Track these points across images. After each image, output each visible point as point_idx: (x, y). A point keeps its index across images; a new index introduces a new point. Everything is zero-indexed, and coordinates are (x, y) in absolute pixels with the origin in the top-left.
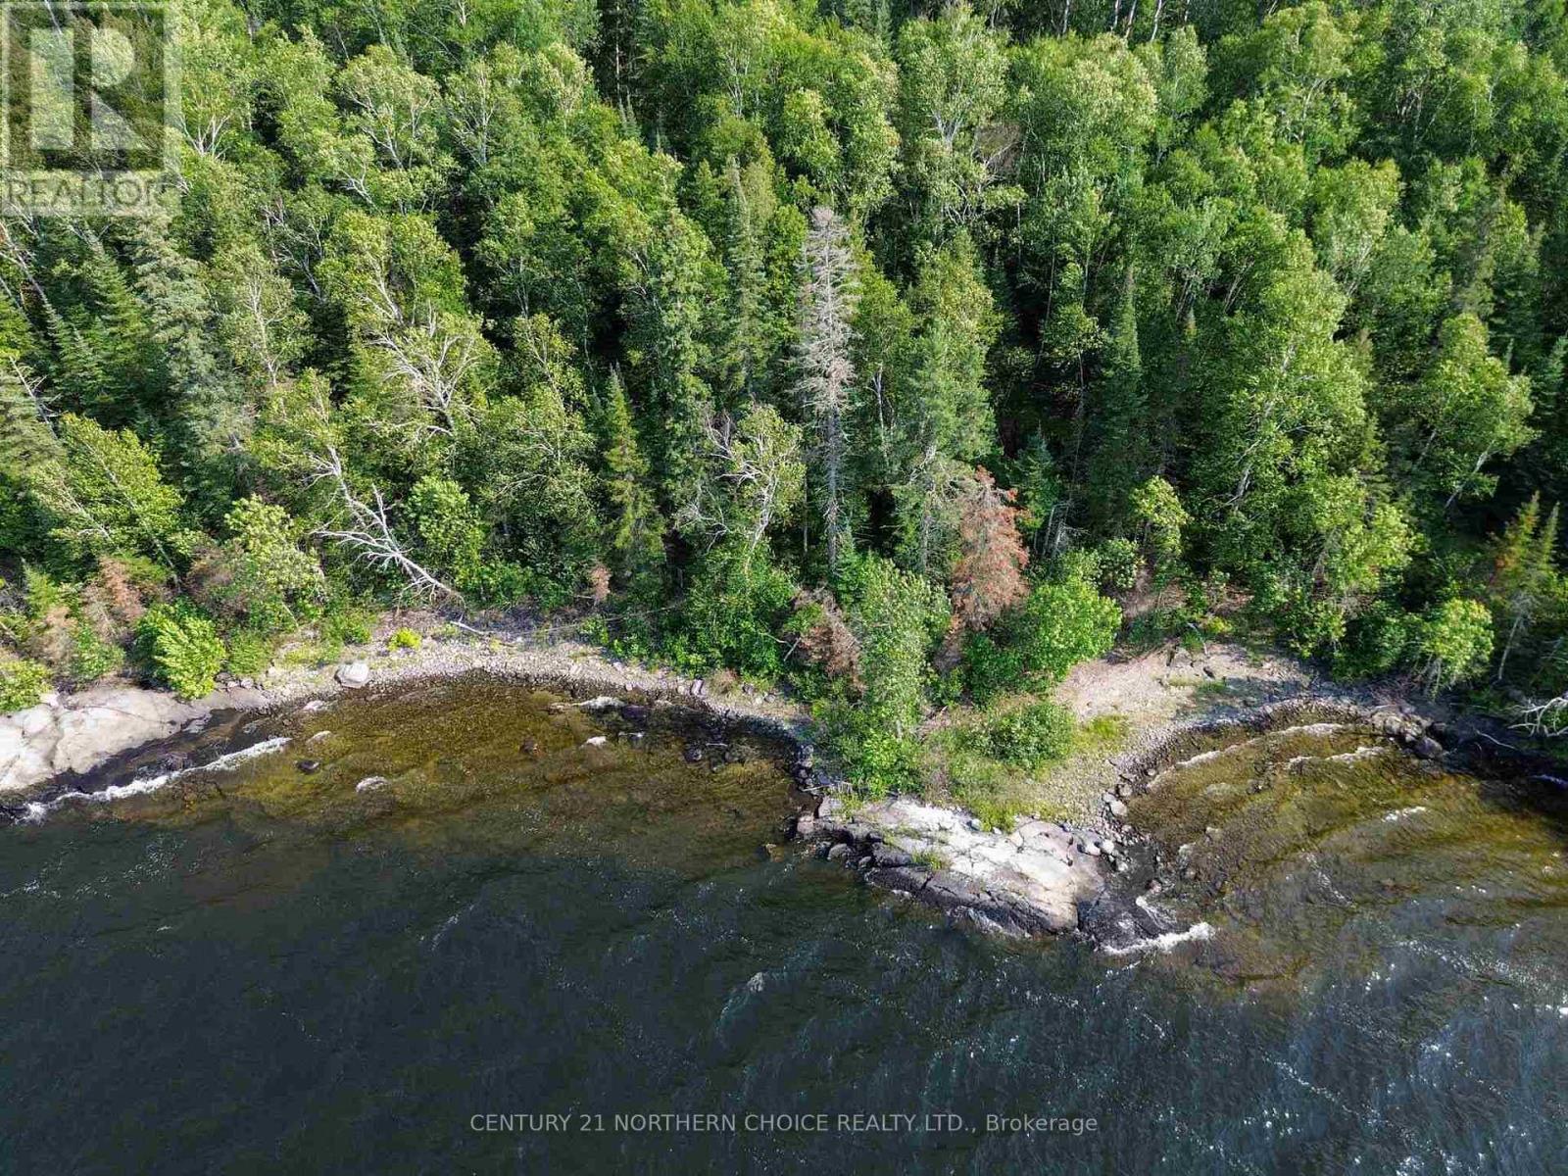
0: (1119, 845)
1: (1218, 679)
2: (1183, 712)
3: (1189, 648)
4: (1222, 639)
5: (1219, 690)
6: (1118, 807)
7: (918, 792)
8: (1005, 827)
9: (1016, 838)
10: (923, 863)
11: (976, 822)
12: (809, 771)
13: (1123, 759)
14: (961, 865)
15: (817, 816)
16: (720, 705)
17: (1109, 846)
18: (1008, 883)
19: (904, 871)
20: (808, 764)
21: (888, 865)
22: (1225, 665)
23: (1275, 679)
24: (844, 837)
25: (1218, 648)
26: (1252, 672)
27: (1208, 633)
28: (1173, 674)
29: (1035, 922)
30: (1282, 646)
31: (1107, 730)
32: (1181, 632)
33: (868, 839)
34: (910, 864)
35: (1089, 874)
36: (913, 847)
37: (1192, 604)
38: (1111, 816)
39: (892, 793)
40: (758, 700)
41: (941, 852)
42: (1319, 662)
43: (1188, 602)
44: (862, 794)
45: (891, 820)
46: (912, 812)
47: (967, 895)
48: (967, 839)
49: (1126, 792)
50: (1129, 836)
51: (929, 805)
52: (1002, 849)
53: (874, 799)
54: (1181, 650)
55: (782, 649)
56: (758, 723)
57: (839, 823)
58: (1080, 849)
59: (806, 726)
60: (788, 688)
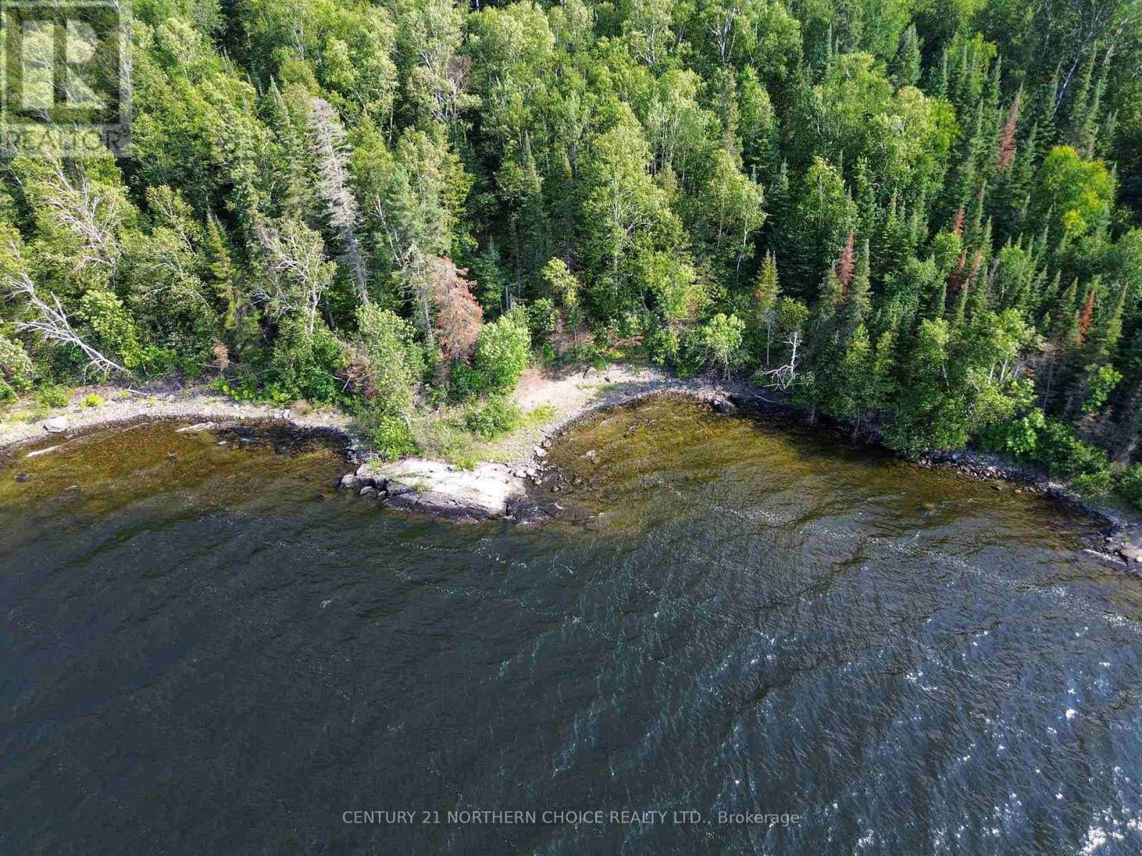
0: (538, 471)
1: (612, 382)
2: (591, 402)
3: (596, 366)
4: (619, 362)
5: (611, 388)
6: (541, 452)
7: (418, 454)
8: (469, 467)
9: (476, 473)
10: (414, 490)
11: (452, 467)
12: (354, 452)
13: (550, 428)
14: (438, 488)
15: (356, 474)
16: (301, 422)
17: (532, 472)
18: (466, 495)
19: (405, 496)
20: (354, 448)
21: (396, 494)
22: (617, 375)
23: (647, 380)
24: (371, 482)
25: (614, 366)
26: (633, 379)
27: (611, 360)
28: (586, 382)
29: (481, 512)
30: (652, 364)
31: (539, 414)
32: (593, 360)
33: (386, 482)
34: (408, 491)
35: (518, 487)
36: (410, 482)
37: (599, 341)
38: (537, 458)
39: (403, 457)
40: (326, 417)
41: (427, 483)
42: (670, 367)
43: (595, 340)
44: (384, 458)
45: (398, 471)
46: (412, 465)
47: (441, 504)
48: (447, 474)
49: (548, 444)
50: (545, 466)
51: (424, 460)
52: (466, 478)
53: (392, 461)
54: (592, 369)
55: (339, 384)
56: (325, 430)
57: (368, 476)
58: (514, 475)
59: (352, 428)
60: (345, 409)
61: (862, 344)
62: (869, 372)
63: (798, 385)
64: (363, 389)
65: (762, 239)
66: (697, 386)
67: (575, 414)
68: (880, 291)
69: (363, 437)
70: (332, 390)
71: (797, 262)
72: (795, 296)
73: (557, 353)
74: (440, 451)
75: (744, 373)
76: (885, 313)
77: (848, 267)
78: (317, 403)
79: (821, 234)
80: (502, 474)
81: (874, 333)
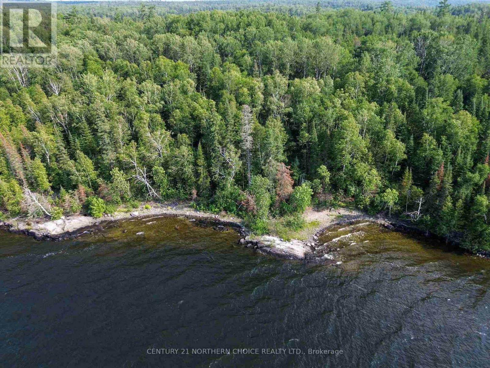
0: (315, 244)
1: (341, 214)
2: (333, 221)
3: (334, 208)
4: (343, 207)
5: (342, 217)
6: (315, 237)
7: (268, 234)
8: (289, 240)
9: (291, 243)
10: (269, 246)
11: (282, 239)
12: (243, 232)
13: (318, 229)
14: (277, 246)
15: (245, 239)
16: (222, 220)
17: (313, 244)
18: (288, 250)
19: (265, 248)
20: (243, 230)
21: (261, 247)
22: (343, 212)
23: (355, 214)
24: (251, 242)
25: (342, 209)
26: (350, 214)
27: (340, 206)
28: (331, 213)
29: (295, 257)
30: (357, 209)
31: (314, 224)
32: (333, 205)
33: (257, 243)
34: (266, 246)
35: (308, 249)
36: (266, 243)
37: (335, 199)
38: (314, 239)
39: (263, 235)
40: (232, 218)
41: (273, 244)
42: (365, 211)
43: (334, 198)
44: (256, 234)
45: (262, 239)
46: (267, 237)
47: (279, 252)
48: (280, 242)
49: (318, 235)
50: (318, 243)
51: (271, 236)
52: (288, 244)
53: (258, 235)
54: (333, 209)
55: (237, 206)
56: (231, 223)
57: (250, 240)
58: (306, 245)
59: (243, 223)
60: (239, 216)
61: (450, 204)
62: (452, 216)
63: (421, 221)
64: (247, 208)
65: (403, 164)
66: (377, 218)
67: (328, 225)
68: (456, 184)
69: (247, 226)
70: (235, 208)
71: (418, 173)
72: (417, 185)
73: (319, 201)
74: (277, 234)
75: (397, 215)
76: (459, 192)
77: (442, 173)
78: (229, 213)
79: (430, 162)
80: (301, 245)
81: (455, 200)
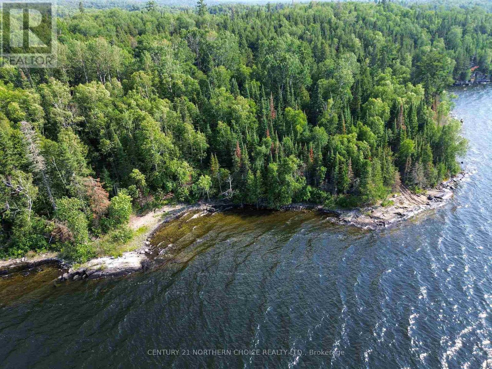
0: (150, 250)
1: (167, 212)
2: (160, 221)
3: (158, 208)
4: (166, 204)
5: (167, 214)
6: (148, 243)
7: (95, 257)
8: (120, 256)
9: (124, 257)
10: (100, 270)
11: (113, 257)
12: (64, 265)
13: (148, 234)
14: (110, 266)
15: (68, 273)
16: (32, 261)
17: (147, 250)
18: (123, 265)
19: (96, 273)
20: (63, 263)
21: (91, 274)
22: (167, 209)
23: (179, 208)
24: (77, 273)
25: (165, 207)
26: (174, 209)
27: (162, 204)
28: (156, 214)
29: (132, 270)
30: (180, 202)
31: (142, 230)
32: (156, 206)
33: (84, 271)
34: (97, 271)
35: (143, 257)
36: (96, 268)
37: (157, 199)
38: (146, 245)
39: (89, 260)
40: (44, 256)
41: (104, 266)
42: (187, 202)
43: (155, 198)
44: (80, 263)
45: (90, 265)
46: (95, 261)
47: (114, 272)
48: (111, 261)
49: (149, 239)
50: (152, 247)
51: (99, 258)
52: (121, 260)
53: (83, 263)
54: (157, 209)
55: (47, 240)
56: (45, 261)
57: (75, 271)
58: (140, 253)
59: (60, 256)
60: (52, 249)
61: (252, 177)
62: (256, 186)
63: (234, 196)
64: (60, 238)
65: (208, 151)
66: (199, 205)
67: (156, 226)
68: (252, 159)
69: (66, 258)
70: (44, 242)
71: (222, 156)
72: (223, 167)
73: (141, 206)
74: (105, 253)
75: (215, 197)
76: (255, 165)
77: (239, 153)
78: (38, 250)
79: (228, 145)
80: (135, 255)
81: (255, 173)
